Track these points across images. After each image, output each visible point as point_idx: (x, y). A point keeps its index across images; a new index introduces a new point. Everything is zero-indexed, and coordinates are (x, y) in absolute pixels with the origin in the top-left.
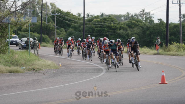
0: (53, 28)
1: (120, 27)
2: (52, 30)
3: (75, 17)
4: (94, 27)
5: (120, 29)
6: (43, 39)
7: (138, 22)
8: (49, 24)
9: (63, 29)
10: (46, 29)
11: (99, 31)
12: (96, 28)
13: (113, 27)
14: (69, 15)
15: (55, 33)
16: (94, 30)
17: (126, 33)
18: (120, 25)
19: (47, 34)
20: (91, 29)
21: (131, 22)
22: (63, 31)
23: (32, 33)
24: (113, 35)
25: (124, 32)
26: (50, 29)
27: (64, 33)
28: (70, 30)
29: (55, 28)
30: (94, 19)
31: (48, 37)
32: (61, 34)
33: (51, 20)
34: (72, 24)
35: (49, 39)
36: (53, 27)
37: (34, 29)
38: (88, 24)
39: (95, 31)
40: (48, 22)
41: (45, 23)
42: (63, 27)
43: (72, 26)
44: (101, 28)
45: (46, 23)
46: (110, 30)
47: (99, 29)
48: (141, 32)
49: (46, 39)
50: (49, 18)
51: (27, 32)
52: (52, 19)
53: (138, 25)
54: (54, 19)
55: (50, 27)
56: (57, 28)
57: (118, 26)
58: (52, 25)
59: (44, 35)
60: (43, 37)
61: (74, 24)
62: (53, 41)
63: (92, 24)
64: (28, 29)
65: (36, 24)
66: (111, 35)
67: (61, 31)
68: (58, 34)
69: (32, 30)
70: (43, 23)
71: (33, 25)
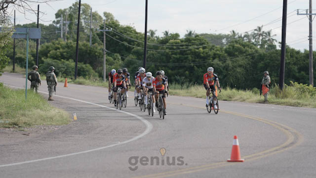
0: (100, 53)
1: (215, 54)
2: (99, 57)
3: (138, 35)
4: (170, 53)
5: (214, 58)
6: (84, 71)
7: (244, 48)
8: (94, 47)
9: (118, 55)
10: (89, 54)
11: (178, 60)
12: (173, 55)
13: (202, 55)
14: (128, 31)
15: (102, 62)
16: (170, 58)
17: (224, 65)
18: (214, 51)
19: (91, 64)
20: (164, 57)
21: (233, 47)
22: (118, 58)
23: (65, 61)
24: (202, 68)
25: (220, 63)
26: (96, 56)
27: (121, 62)
28: (131, 57)
30: (170, 40)
31: (91, 67)
32: (114, 63)
33: (99, 40)
34: (133, 48)
35: (92, 71)
36: (101, 51)
37: (69, 55)
38: (160, 48)
39: (171, 60)
40: (93, 44)
41: (87, 45)
42: (119, 52)
43: (133, 50)
44: (181, 56)
45: (90, 44)
46: (197, 60)
47: (178, 56)
48: (249, 64)
49: (87, 71)
50: (94, 35)
51: (55, 60)
52: (99, 38)
53: (244, 53)
54: (103, 38)
55: (96, 52)
56: (108, 54)
57: (211, 53)
58: (99, 48)
59: (85, 64)
60: (83, 68)
61: (136, 48)
62: (101, 76)
63: (167, 48)
64: (58, 53)
65: (72, 46)
66: (198, 67)
67: (115, 59)
68: (110, 64)
69: (66, 56)
70: (84, 45)
71: (68, 47)
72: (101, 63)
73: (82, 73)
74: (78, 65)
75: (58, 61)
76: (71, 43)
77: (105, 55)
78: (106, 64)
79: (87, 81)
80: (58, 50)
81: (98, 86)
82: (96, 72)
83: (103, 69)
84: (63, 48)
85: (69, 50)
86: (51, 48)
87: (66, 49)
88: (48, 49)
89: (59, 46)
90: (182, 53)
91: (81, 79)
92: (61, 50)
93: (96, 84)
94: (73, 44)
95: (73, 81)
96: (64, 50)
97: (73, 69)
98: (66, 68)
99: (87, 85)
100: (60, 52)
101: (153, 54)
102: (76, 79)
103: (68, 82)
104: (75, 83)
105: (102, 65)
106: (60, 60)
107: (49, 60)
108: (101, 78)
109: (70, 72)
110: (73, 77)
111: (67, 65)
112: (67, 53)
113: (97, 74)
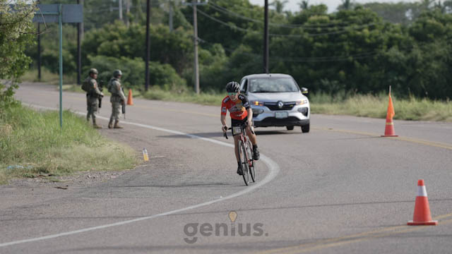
0: (187, 44)
1: (391, 39)
2: (186, 51)
3: (254, 10)
4: (311, 39)
5: (389, 46)
6: (161, 77)
7: (444, 25)
8: (177, 34)
9: (220, 46)
10: (170, 46)
11: (324, 52)
12: (316, 44)
13: (368, 41)
15: (192, 60)
16: (311, 48)
17: (409, 56)
18: (390, 34)
19: (173, 63)
20: (301, 47)
21: (424, 24)
22: (220, 53)
23: (128, 59)
24: (367, 64)
25: (401, 55)
26: (181, 49)
27: (224, 59)
28: (243, 48)
29: (195, 45)
30: (310, 16)
31: (173, 70)
32: (212, 61)
33: (185, 20)
34: (246, 33)
35: (175, 76)
36: (190, 41)
37: (133, 48)
38: (293, 31)
39: (313, 52)
40: (175, 28)
41: (164, 31)
42: (222, 41)
43: (245, 37)
44: (330, 44)
45: (168, 29)
46: (360, 50)
47: (325, 45)
49: (167, 76)
50: (177, 13)
51: (112, 58)
53: (445, 34)
54: (193, 18)
55: (181, 42)
56: (202, 46)
57: (384, 37)
58: (186, 35)
59: (162, 63)
60: (159, 72)
61: (250, 33)
62: (190, 84)
63: (305, 31)
64: (116, 47)
65: (139, 33)
66: (362, 62)
67: (214, 54)
68: (206, 62)
69: (128, 51)
70: (159, 31)
71: (131, 34)
72: (191, 62)
73: (158, 80)
74: (150, 67)
75: (117, 60)
76: (137, 28)
77: (197, 48)
78: (199, 63)
79: (167, 94)
80: (115, 41)
81: (186, 101)
82: (182, 77)
83: (194, 71)
84: (124, 37)
85: (134, 40)
86: (101, 38)
87: (129, 38)
88: (98, 40)
89: (117, 34)
90: (333, 38)
91: (156, 91)
92: (121, 41)
93: (182, 98)
94: (140, 30)
95: (143, 94)
96: (125, 41)
97: (141, 73)
98: (129, 72)
99: (167, 100)
100: (118, 44)
101: (280, 43)
102: (146, 90)
103: (134, 97)
104: (147, 98)
105: (192, 66)
106: (119, 58)
107: (99, 59)
108: (191, 88)
109: (137, 79)
110: (142, 88)
111: (131, 67)
112: (131, 45)
113: (183, 81)
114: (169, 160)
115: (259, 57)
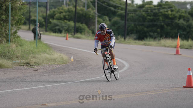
0: (93, 16)
1: (180, 16)
2: (92, 18)
3: (122, 2)
4: (146, 15)
6: (81, 29)
8: (88, 11)
9: (107, 17)
10: (85, 16)
11: (152, 20)
12: (148, 17)
13: (170, 16)
16: (146, 19)
18: (180, 14)
19: (87, 24)
20: (141, 19)
22: (107, 20)
23: (67, 21)
24: (170, 26)
26: (90, 18)
27: (108, 22)
28: (116, 19)
30: (146, 5)
31: (86, 27)
34: (118, 12)
35: (87, 29)
36: (94, 14)
37: (70, 17)
38: (138, 11)
39: (146, 21)
40: (88, 9)
41: (83, 10)
44: (154, 17)
45: (85, 9)
46: (167, 20)
47: (152, 18)
49: (83, 29)
50: (89, 3)
51: (60, 21)
52: (92, 5)
54: (95, 5)
55: (90, 15)
56: (99, 17)
57: (177, 15)
58: (92, 12)
59: (82, 23)
60: (80, 27)
61: (120, 12)
62: (93, 33)
63: (143, 11)
64: (62, 16)
65: (72, 11)
66: (168, 25)
67: (104, 20)
69: (68, 18)
70: (81, 10)
71: (69, 11)
72: (94, 24)
74: (76, 25)
75: (62, 22)
76: (71, 8)
77: (97, 17)
78: (97, 24)
79: (83, 36)
80: (62, 14)
82: (90, 30)
83: (95, 28)
84: (66, 12)
86: (56, 13)
87: (68, 13)
89: (63, 11)
91: (78, 35)
92: (64, 14)
93: (90, 38)
95: (73, 36)
96: (66, 14)
97: (73, 27)
98: (68, 27)
99: (83, 39)
101: (133, 16)
102: (75, 34)
103: (69, 37)
104: (74, 38)
105: (94, 25)
106: (64, 21)
107: (55, 21)
109: (71, 30)
110: (73, 33)
111: (69, 25)
112: (69, 15)
113: (90, 31)
114: (82, 61)
115: (123, 22)
